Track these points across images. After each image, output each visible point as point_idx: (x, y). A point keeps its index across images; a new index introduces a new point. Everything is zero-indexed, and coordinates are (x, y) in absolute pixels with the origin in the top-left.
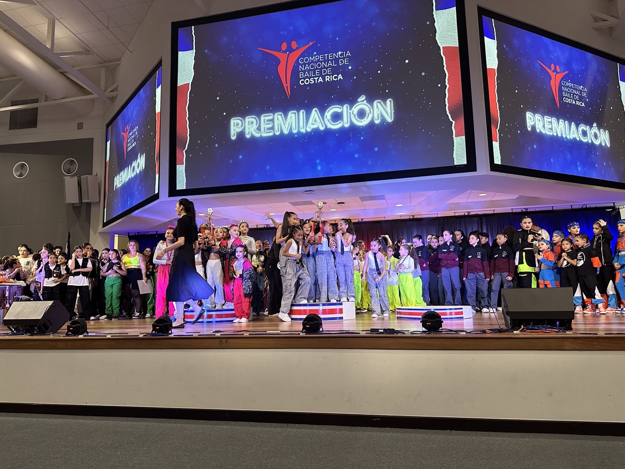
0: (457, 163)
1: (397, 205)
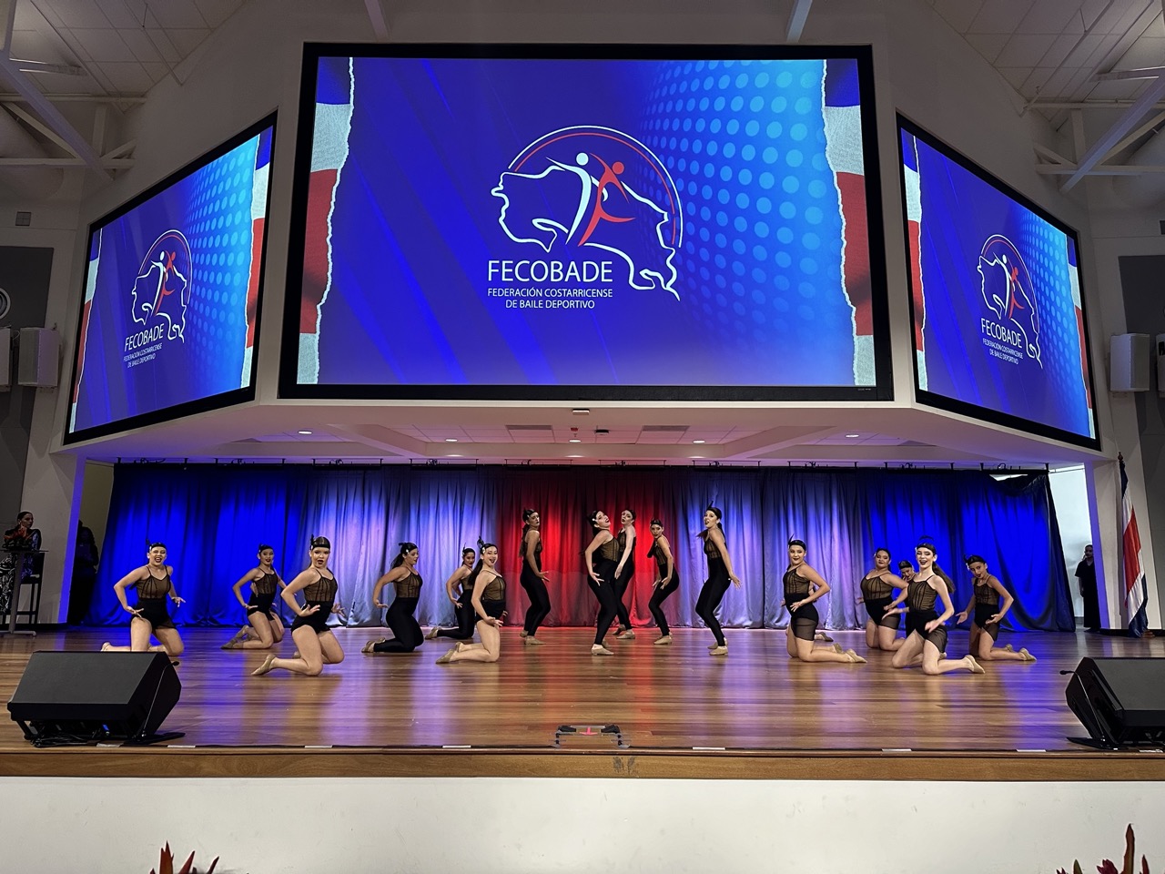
0: (859, 382)
1: (695, 442)
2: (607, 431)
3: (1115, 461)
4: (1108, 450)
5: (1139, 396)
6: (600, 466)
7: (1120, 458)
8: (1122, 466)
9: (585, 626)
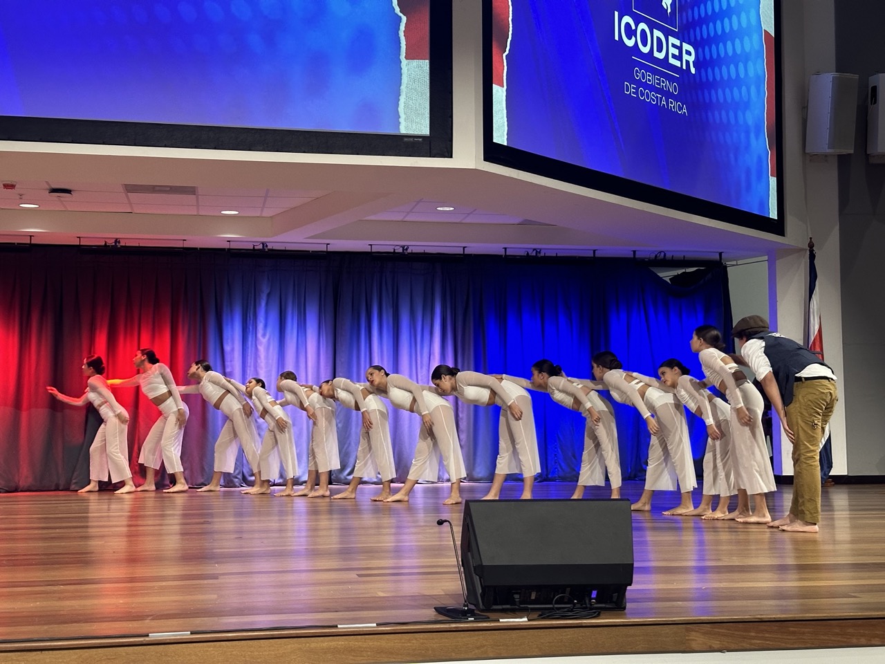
0: (406, 128)
1: (222, 212)
2: (68, 191)
3: (803, 250)
4: (795, 234)
5: (843, 160)
6: (80, 246)
7: (811, 246)
8: (812, 257)
9: (57, 489)
